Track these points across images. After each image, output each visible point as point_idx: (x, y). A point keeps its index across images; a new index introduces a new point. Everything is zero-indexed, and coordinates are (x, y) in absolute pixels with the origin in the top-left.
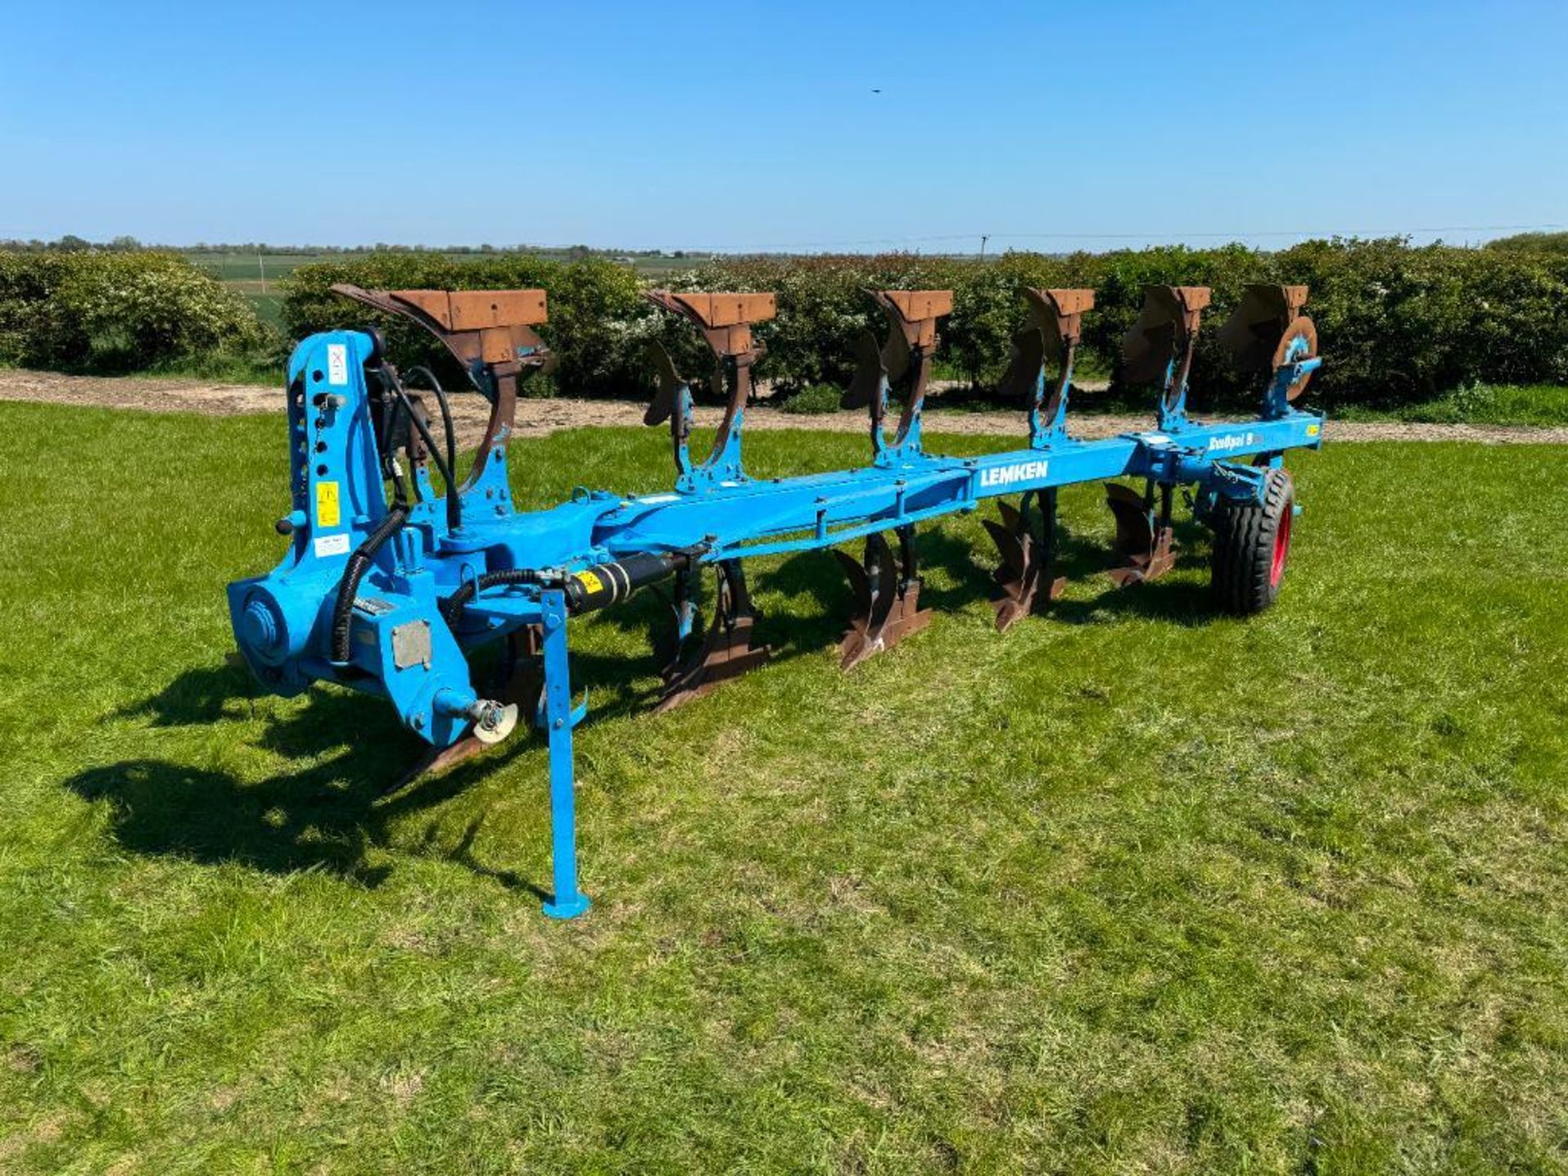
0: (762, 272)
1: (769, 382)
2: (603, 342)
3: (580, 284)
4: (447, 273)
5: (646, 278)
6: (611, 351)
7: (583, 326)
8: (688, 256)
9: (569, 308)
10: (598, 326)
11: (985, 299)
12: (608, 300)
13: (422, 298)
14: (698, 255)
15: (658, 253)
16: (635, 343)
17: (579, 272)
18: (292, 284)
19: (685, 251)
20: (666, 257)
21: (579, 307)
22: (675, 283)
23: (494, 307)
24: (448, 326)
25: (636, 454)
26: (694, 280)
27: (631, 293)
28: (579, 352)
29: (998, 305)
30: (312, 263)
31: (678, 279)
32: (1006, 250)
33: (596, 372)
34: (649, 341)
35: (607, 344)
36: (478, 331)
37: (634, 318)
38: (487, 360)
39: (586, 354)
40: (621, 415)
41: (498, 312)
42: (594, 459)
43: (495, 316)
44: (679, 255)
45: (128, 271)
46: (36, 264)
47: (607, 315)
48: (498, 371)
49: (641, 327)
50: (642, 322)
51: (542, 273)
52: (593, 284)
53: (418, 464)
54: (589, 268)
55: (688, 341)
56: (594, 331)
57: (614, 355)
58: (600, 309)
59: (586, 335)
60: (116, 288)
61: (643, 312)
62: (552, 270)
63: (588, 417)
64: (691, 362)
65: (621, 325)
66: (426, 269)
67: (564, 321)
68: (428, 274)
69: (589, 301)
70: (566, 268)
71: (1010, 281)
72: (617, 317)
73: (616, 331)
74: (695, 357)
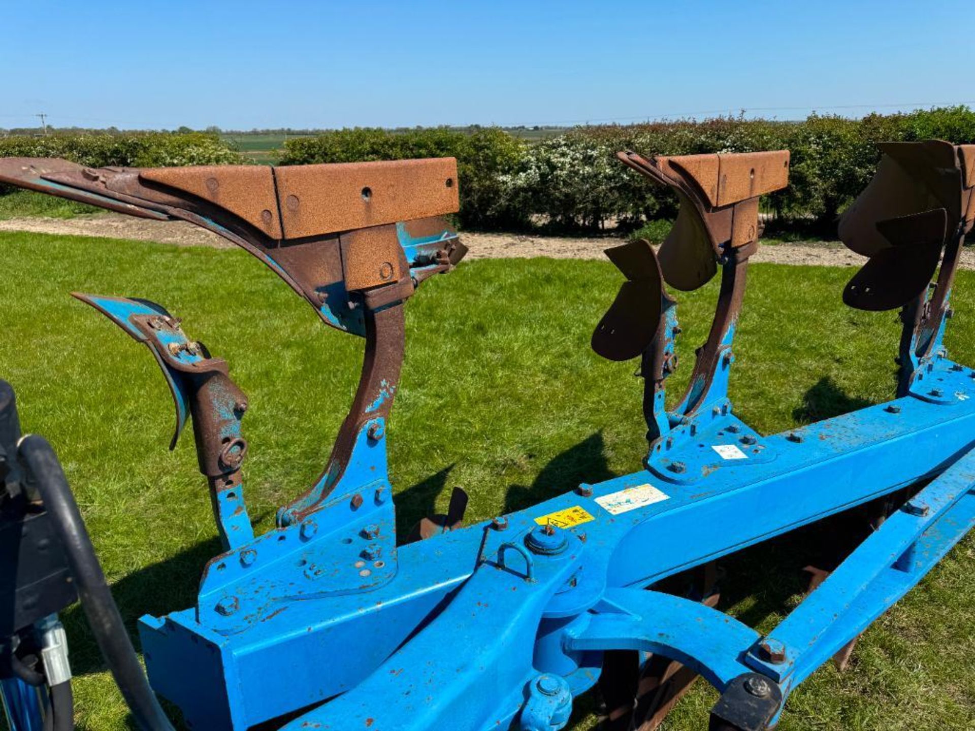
0: (616, 135)
1: (615, 217)
2: (495, 191)
3: (480, 149)
4: (386, 143)
5: (526, 142)
6: (500, 197)
7: (480, 180)
8: (542, 128)
9: (470, 167)
10: (491, 179)
11: (799, 152)
12: (499, 159)
13: (213, 180)
14: (548, 128)
15: (523, 127)
16: (517, 190)
17: (478, 140)
18: (282, 152)
19: (540, 126)
20: (528, 130)
21: (478, 167)
22: (547, 145)
23: (367, 191)
24: (275, 233)
25: (522, 286)
26: (563, 143)
27: (515, 154)
28: (476, 197)
29: (811, 157)
30: (297, 138)
31: (550, 143)
32: (810, 114)
33: (488, 213)
34: (529, 188)
35: (497, 192)
36: (338, 235)
37: (517, 173)
38: (352, 285)
39: (481, 200)
40: (507, 246)
41: (374, 200)
42: (489, 290)
43: (368, 206)
44: (536, 128)
45: (179, 147)
46: (123, 143)
47: (498, 171)
48: (374, 300)
49: (522, 179)
50: (522, 175)
51: (453, 142)
52: (488, 148)
53: (220, 483)
54: (485, 137)
55: (555, 188)
56: (488, 183)
57: (502, 201)
58: (492, 167)
59: (482, 186)
60: (171, 158)
61: (524, 168)
62: (459, 139)
63: (482, 248)
64: (557, 203)
65: (507, 178)
66: (372, 141)
67: (467, 176)
68: (374, 143)
69: (484, 160)
70: (468, 137)
71: (820, 137)
72: (505, 173)
73: (504, 183)
74: (560, 201)
